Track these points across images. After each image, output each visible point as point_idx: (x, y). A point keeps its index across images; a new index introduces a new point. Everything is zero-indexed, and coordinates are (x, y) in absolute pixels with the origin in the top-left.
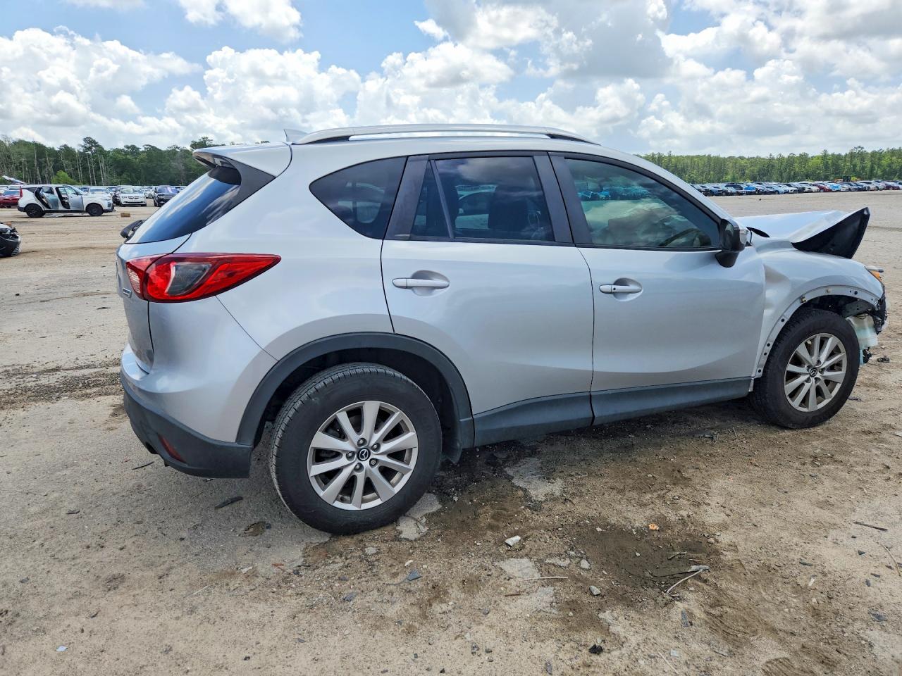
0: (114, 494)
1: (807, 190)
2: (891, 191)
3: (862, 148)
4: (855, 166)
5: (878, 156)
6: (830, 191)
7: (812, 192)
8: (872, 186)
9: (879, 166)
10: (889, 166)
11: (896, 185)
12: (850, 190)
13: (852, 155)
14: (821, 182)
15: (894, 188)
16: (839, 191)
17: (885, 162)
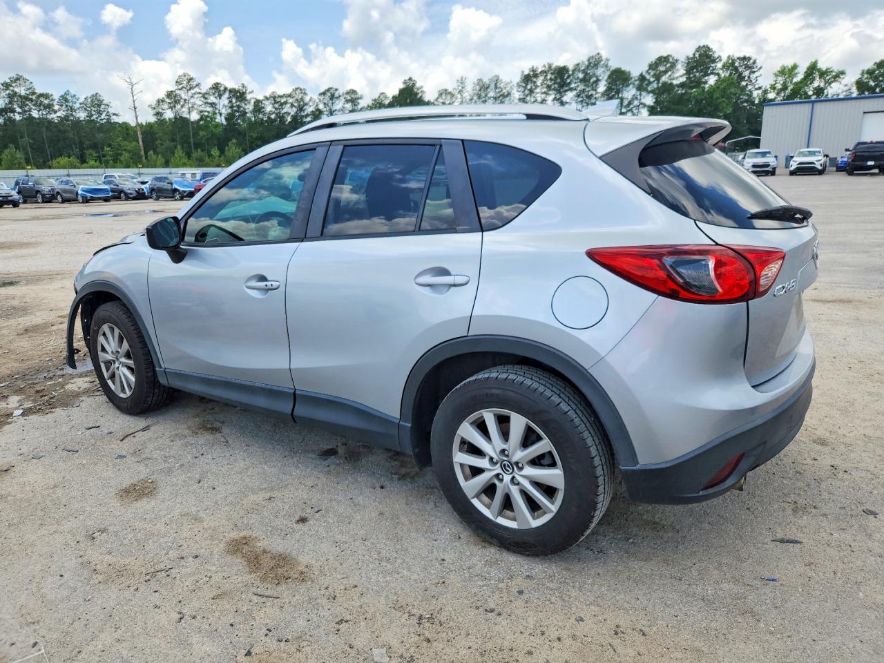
0: (825, 515)
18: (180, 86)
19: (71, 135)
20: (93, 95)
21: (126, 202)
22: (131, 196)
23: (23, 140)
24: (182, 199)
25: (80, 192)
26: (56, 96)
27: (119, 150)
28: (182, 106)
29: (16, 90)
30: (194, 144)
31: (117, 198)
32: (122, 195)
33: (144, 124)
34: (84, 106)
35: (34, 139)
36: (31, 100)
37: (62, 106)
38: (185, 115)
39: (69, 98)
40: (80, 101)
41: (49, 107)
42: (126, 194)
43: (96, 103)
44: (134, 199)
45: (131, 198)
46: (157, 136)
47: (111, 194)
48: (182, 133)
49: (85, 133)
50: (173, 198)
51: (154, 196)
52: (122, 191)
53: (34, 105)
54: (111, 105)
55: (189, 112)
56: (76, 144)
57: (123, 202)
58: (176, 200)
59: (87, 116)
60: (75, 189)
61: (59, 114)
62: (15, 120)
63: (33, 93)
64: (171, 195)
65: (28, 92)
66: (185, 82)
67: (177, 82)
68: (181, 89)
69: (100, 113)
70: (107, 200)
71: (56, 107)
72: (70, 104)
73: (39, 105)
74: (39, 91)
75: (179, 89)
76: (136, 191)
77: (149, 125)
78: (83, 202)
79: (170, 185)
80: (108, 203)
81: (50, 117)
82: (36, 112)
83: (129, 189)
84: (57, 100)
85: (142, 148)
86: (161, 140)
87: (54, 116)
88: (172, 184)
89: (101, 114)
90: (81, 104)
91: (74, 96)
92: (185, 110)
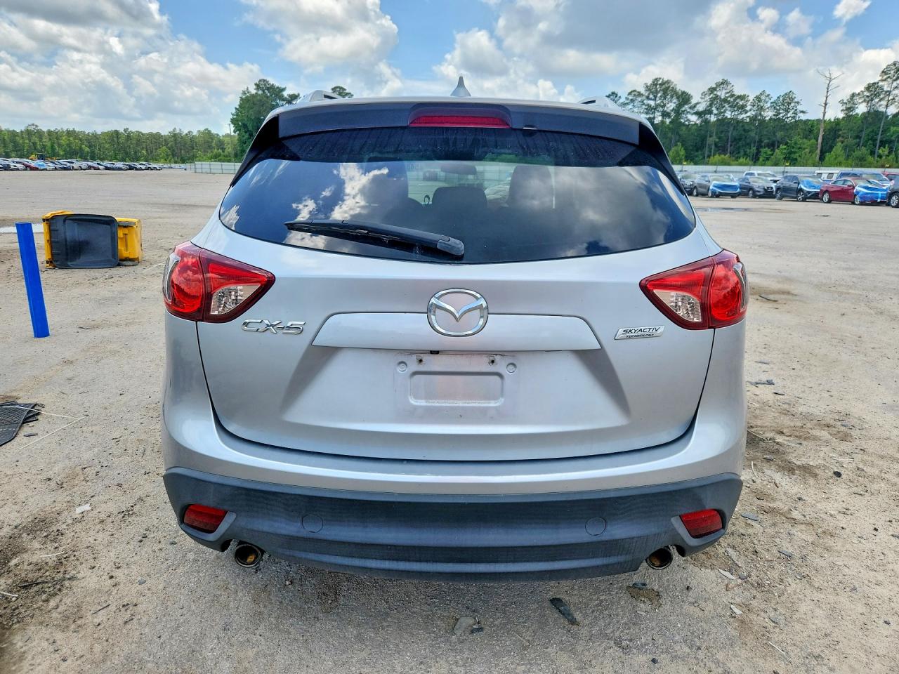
1: (12, 167)
2: (92, 171)
3: (37, 126)
4: (35, 144)
5: (55, 136)
6: (36, 169)
7: (18, 169)
8: (75, 166)
9: (60, 145)
10: (69, 145)
11: (96, 165)
12: (56, 169)
13: (29, 133)
14: (25, 159)
15: (95, 168)
16: (46, 169)
17: (64, 141)
18: (885, 77)
19: (752, 134)
20: (786, 94)
21: (753, 199)
22: (758, 194)
23: (711, 139)
24: (804, 200)
25: (711, 187)
26: (751, 98)
27: (793, 148)
28: (881, 100)
29: (719, 93)
30: (881, 142)
31: (746, 195)
32: (751, 192)
33: (832, 120)
34: (774, 105)
35: (719, 138)
36: (729, 102)
37: (754, 106)
38: (882, 109)
39: (763, 98)
40: (772, 100)
41: (742, 108)
42: (754, 192)
43: (788, 100)
44: (761, 197)
45: (757, 196)
46: (840, 133)
47: (739, 190)
48: (870, 130)
49: (767, 131)
50: (795, 199)
51: (778, 195)
52: (751, 189)
53: (730, 106)
54: (802, 102)
55: (887, 106)
56: (755, 142)
57: (749, 199)
58: (798, 201)
59: (774, 115)
60: (709, 184)
61: (749, 114)
62: (710, 121)
63: (732, 96)
64: (795, 196)
65: (727, 95)
66: (892, 72)
67: (883, 72)
68: (885, 80)
69: (787, 111)
70: (733, 196)
71: (748, 108)
72: (762, 104)
73: (734, 106)
74: (737, 92)
75: (882, 80)
76: (765, 190)
77: (837, 121)
78: (712, 197)
79: (797, 185)
80: (734, 199)
81: (740, 117)
82: (730, 113)
83: (759, 187)
84: (751, 100)
85: (819, 146)
86: (843, 137)
87: (744, 116)
88: (799, 184)
89: (789, 112)
90: (772, 103)
91: (768, 95)
92: (884, 103)
